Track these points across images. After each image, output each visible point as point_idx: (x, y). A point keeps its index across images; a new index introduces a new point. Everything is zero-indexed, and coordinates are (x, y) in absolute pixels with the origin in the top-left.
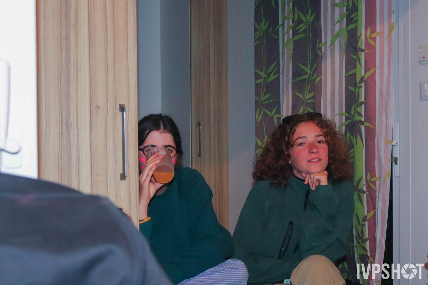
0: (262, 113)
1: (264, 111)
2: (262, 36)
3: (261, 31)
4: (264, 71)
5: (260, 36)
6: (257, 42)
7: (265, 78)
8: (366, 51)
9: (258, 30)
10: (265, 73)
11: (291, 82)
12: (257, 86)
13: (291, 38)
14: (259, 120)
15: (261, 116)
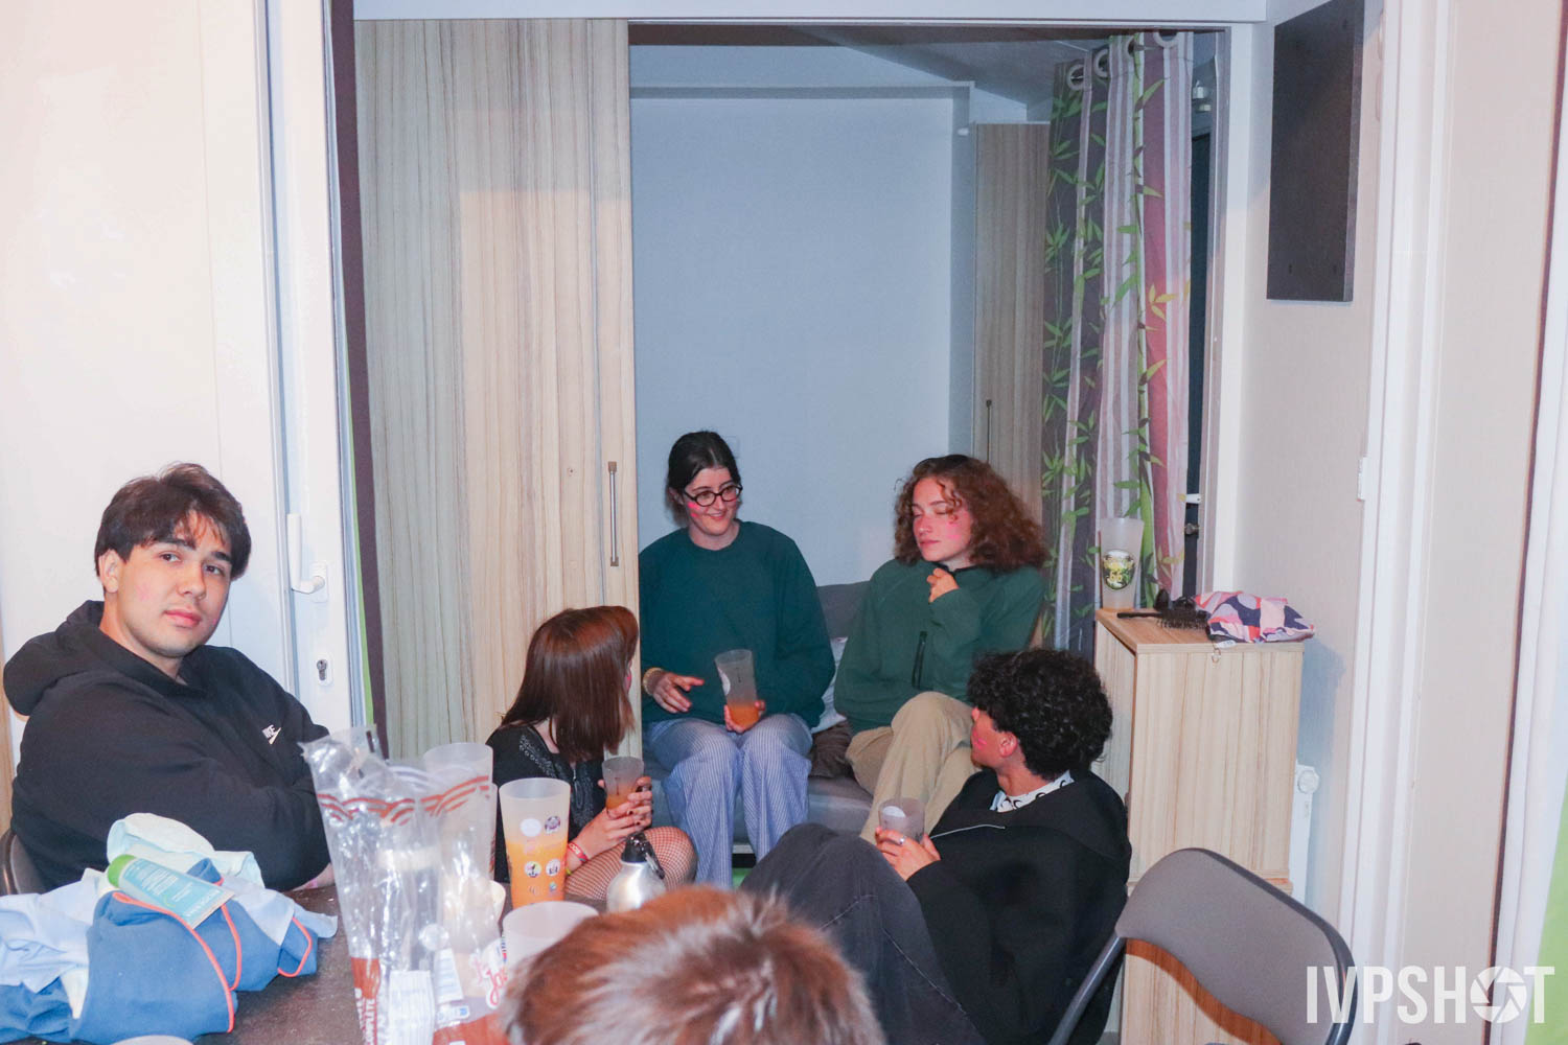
0: (1054, 404)
2: (1057, 256)
3: (1056, 246)
4: (1058, 325)
5: (1053, 257)
7: (1059, 338)
8: (1147, 328)
9: (1050, 246)
10: (1061, 329)
11: (1078, 356)
12: (1047, 352)
13: (1081, 273)
14: (1047, 419)
15: (1050, 410)
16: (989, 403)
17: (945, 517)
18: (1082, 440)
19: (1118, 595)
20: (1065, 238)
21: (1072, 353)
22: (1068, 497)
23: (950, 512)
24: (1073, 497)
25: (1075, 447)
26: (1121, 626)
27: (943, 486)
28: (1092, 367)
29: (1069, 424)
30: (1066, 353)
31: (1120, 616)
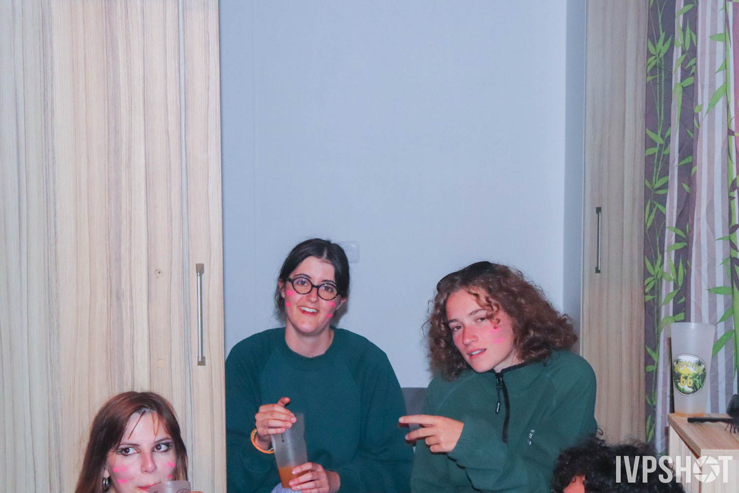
0: (654, 210)
1: (658, 208)
2: (658, 65)
3: (657, 56)
4: (659, 132)
5: (655, 66)
6: (650, 78)
7: (661, 145)
8: (736, 134)
9: (652, 55)
10: (662, 136)
11: (676, 163)
12: (649, 160)
13: (679, 81)
14: (649, 225)
15: (652, 217)
16: (599, 210)
17: (487, 323)
18: (680, 246)
19: (690, 399)
20: (667, 45)
21: (671, 161)
22: (667, 303)
23: (489, 317)
24: (671, 302)
25: (673, 253)
26: (691, 431)
27: (477, 295)
28: (687, 173)
29: (667, 230)
30: (666, 160)
31: (691, 420)
